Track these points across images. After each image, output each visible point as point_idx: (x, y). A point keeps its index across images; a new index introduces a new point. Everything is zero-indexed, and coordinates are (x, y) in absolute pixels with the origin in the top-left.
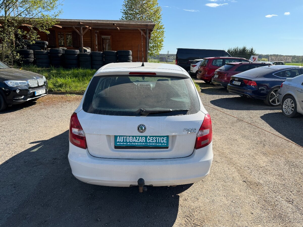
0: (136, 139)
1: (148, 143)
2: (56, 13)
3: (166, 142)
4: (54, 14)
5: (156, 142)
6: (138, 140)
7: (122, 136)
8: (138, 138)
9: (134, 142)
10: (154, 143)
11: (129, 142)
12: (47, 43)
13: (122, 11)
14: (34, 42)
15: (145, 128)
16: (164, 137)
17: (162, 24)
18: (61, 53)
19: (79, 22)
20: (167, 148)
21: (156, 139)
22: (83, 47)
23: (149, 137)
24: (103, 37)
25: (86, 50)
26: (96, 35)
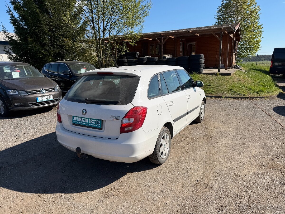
0: (83, 119)
1: (89, 123)
2: (140, 29)
3: (100, 124)
4: (138, 30)
5: (94, 124)
6: (84, 121)
7: (76, 117)
8: (84, 119)
9: (82, 122)
10: (93, 124)
11: (80, 121)
12: (138, 53)
13: (216, 17)
14: (124, 53)
15: (86, 112)
16: (99, 120)
17: (260, 24)
18: (145, 60)
19: (160, 34)
20: (101, 129)
21: (94, 121)
22: (163, 54)
23: (90, 119)
24: (189, 43)
25: (166, 57)
26: (181, 43)
